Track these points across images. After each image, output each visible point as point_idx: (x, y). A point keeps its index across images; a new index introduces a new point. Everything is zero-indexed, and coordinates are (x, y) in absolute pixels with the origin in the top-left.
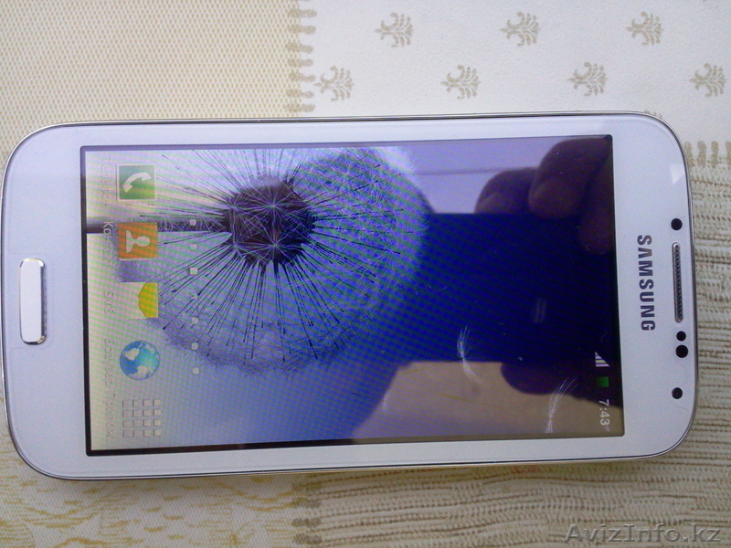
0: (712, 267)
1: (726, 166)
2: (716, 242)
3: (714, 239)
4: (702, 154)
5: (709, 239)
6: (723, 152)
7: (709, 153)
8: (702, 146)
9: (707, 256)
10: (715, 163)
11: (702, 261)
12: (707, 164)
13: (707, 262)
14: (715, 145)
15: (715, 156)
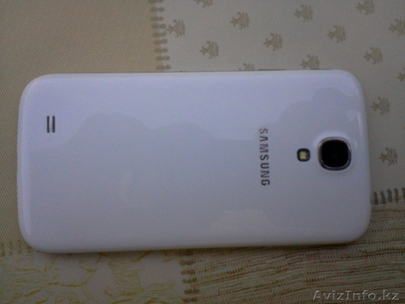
0: (402, 255)
1: (403, 200)
2: (402, 241)
3: (401, 240)
4: (390, 196)
5: (399, 240)
6: (401, 193)
7: (393, 195)
8: (389, 192)
9: (399, 249)
10: (397, 199)
11: (397, 253)
12: (393, 201)
13: (399, 252)
14: (396, 191)
15: (397, 196)
